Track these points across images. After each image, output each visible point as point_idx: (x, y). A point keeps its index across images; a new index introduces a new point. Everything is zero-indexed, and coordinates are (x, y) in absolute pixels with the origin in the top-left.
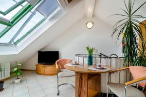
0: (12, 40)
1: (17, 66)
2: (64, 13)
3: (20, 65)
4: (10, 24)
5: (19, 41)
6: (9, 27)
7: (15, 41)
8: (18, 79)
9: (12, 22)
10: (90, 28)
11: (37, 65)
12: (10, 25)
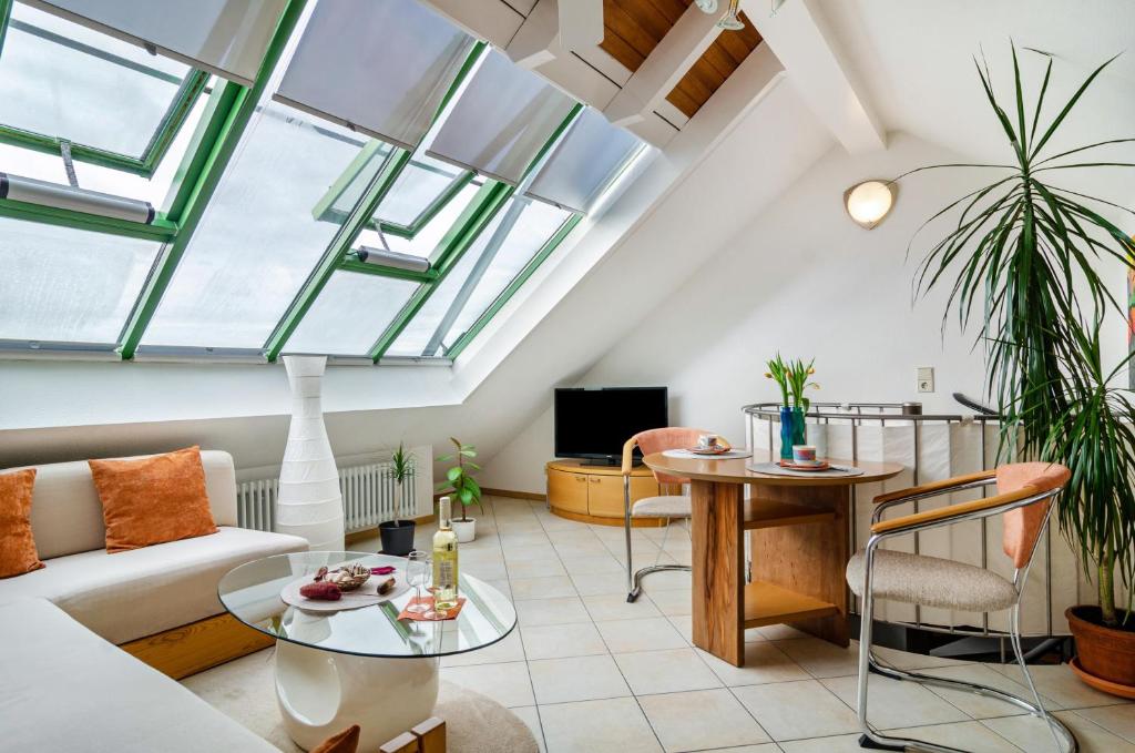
0: (437, 338)
1: (461, 462)
2: (669, 175)
3: (473, 454)
4: (430, 275)
5: (463, 340)
6: (429, 286)
7: (449, 341)
8: (464, 520)
9: (438, 267)
10: (873, 226)
11: (550, 469)
12: (428, 280)
